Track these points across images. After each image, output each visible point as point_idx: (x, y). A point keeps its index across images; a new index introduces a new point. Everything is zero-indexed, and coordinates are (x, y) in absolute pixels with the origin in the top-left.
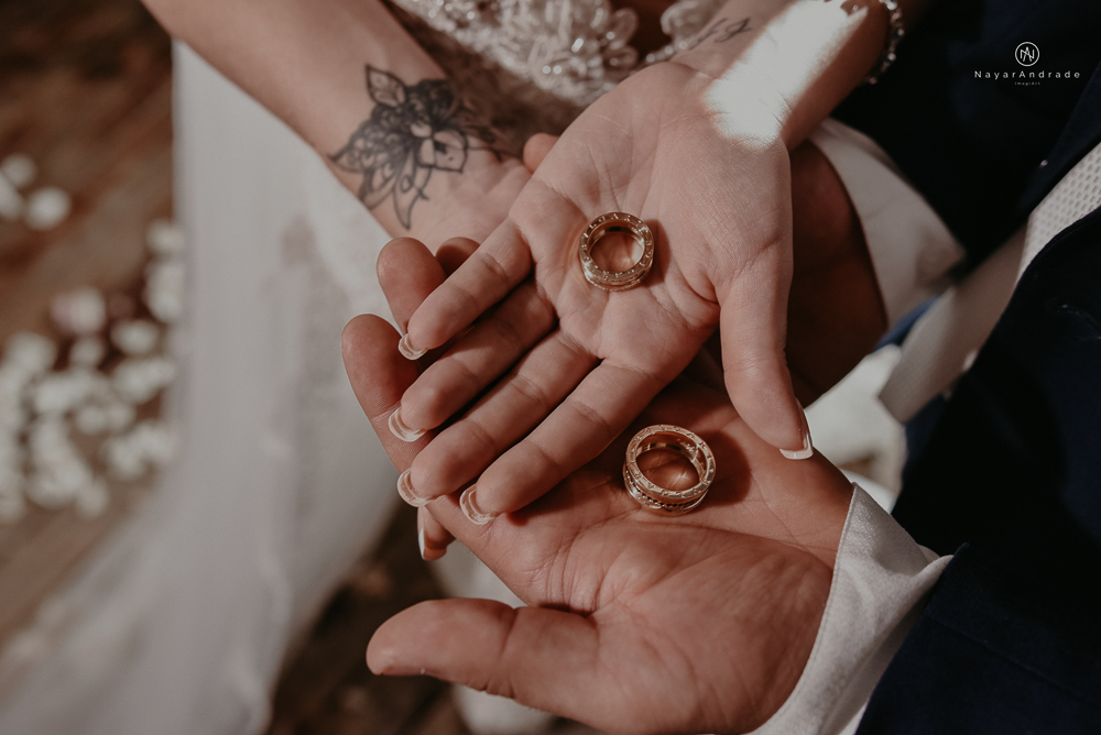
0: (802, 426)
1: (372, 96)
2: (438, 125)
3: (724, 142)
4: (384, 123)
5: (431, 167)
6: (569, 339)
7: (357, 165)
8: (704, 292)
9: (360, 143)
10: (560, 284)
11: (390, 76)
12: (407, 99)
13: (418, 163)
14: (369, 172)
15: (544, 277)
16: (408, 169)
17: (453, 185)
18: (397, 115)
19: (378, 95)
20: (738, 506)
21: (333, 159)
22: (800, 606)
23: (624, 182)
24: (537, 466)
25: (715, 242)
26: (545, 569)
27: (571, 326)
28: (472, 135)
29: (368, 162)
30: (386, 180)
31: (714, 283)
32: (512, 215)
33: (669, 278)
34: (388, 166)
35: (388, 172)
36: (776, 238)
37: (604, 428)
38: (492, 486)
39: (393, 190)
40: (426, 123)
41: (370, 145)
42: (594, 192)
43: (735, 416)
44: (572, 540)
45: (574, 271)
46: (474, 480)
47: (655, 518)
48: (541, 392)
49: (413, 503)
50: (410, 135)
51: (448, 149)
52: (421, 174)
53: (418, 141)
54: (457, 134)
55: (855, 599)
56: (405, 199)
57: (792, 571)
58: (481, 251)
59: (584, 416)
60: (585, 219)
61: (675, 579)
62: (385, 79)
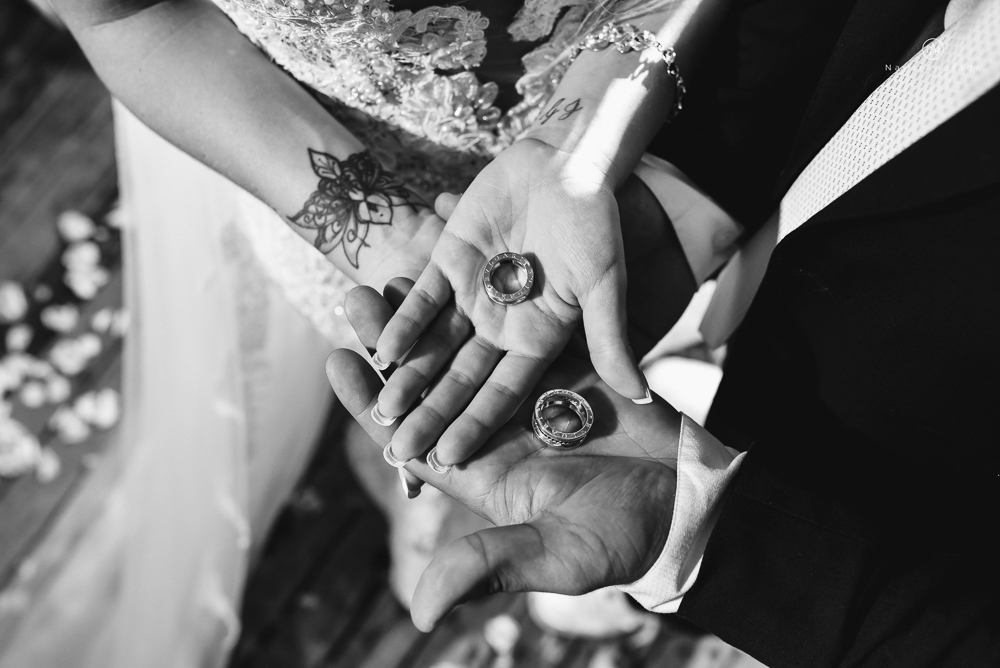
0: (644, 383)
1: (317, 173)
2: (368, 191)
3: (573, 200)
4: (328, 192)
5: (368, 222)
6: (484, 341)
7: (312, 223)
8: (571, 301)
9: (312, 208)
10: (473, 304)
11: (327, 155)
12: (343, 173)
13: (358, 220)
14: (322, 229)
15: (461, 301)
16: (351, 225)
17: (387, 235)
18: (337, 185)
19: (321, 171)
20: (609, 438)
21: (293, 219)
22: (660, 497)
23: (508, 229)
24: (474, 430)
25: (574, 269)
26: (492, 493)
27: (483, 331)
28: (395, 195)
29: (320, 222)
30: (336, 234)
31: (577, 295)
32: (434, 258)
33: (546, 293)
34: (336, 224)
35: (336, 229)
36: (614, 261)
37: (514, 399)
38: (447, 447)
39: (342, 240)
40: (359, 189)
41: (320, 209)
42: (488, 238)
43: (599, 379)
44: (507, 472)
45: (481, 293)
46: (435, 444)
47: (557, 453)
48: (469, 380)
49: (395, 465)
50: (349, 199)
51: (379, 208)
52: (362, 228)
53: (356, 204)
54: (383, 196)
55: (692, 489)
56: (352, 247)
57: (651, 475)
58: (417, 287)
59: (501, 391)
60: (485, 258)
61: (580, 492)
62: (323, 158)
